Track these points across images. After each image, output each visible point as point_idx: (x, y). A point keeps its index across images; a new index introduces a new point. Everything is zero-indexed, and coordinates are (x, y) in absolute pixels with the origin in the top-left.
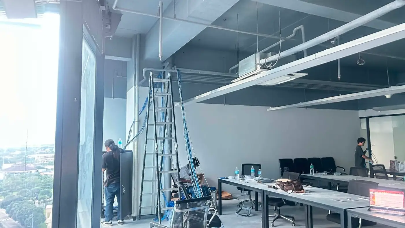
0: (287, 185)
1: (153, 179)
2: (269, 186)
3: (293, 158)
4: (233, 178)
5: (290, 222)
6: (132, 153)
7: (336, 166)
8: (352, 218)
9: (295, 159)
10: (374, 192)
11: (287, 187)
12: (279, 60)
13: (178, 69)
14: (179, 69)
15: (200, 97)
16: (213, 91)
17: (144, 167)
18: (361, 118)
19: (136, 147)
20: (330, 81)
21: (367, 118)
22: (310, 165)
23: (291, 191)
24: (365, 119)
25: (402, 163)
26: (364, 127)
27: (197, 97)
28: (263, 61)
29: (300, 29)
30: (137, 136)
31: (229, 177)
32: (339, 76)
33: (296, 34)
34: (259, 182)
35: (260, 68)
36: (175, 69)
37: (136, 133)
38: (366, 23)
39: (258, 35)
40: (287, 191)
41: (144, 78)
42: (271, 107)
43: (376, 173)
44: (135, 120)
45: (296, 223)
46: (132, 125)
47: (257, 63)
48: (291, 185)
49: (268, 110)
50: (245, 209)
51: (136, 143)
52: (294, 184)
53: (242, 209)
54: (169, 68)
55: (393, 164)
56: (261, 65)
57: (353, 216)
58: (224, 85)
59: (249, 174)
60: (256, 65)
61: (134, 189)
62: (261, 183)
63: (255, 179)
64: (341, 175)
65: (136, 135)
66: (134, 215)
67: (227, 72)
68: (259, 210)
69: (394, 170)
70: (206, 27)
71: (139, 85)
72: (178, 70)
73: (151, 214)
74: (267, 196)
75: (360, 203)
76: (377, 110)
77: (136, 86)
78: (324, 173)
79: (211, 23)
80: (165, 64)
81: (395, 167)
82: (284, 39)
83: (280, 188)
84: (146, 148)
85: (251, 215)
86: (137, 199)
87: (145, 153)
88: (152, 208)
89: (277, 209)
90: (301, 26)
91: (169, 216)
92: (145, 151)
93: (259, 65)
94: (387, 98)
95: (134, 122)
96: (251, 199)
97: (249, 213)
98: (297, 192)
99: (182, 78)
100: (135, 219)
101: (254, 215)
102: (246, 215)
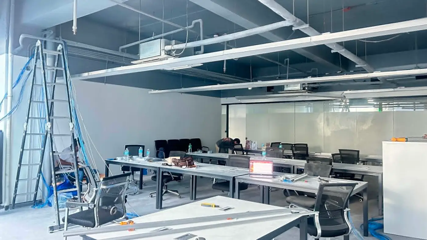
0: (182, 162)
1: (29, 163)
2: (163, 164)
3: (167, 140)
4: (121, 159)
5: (176, 195)
6: (3, 133)
7: (202, 146)
8: (239, 183)
9: (169, 141)
10: (253, 163)
11: (181, 163)
12: (186, 49)
13: (64, 40)
14: (66, 41)
15: (90, 74)
16: (110, 70)
17: (23, 149)
18: (222, 104)
19: (8, 127)
20: (206, 70)
21: (228, 105)
22: (189, 145)
23: (185, 166)
24: (226, 106)
25: (255, 143)
26: (224, 112)
27: (86, 74)
28: (168, 48)
29: (199, 23)
30: (10, 113)
31: (117, 158)
32: (225, 68)
33: (194, 26)
34: (150, 161)
35: (164, 54)
36: (60, 40)
37: (9, 110)
38: (261, 32)
39: (163, 21)
40: (181, 166)
41: (19, 45)
42: (152, 90)
43: (237, 151)
44: (7, 94)
45: (182, 196)
46: (2, 102)
47: (162, 49)
48: (185, 161)
49: (150, 92)
50: (131, 188)
51: (8, 122)
52: (188, 160)
53: (128, 189)
54: (52, 37)
55: (248, 143)
56: (165, 51)
57: (240, 182)
58: (124, 65)
59: (137, 154)
60: (161, 51)
61: (6, 174)
62: (152, 162)
63: (145, 159)
64: (213, 153)
65: (8, 112)
66: (5, 204)
67: (118, 50)
68: (143, 188)
69: (249, 148)
70: (115, 4)
71: (14, 54)
72: (64, 42)
73: (26, 201)
74: (163, 172)
75: (240, 173)
76: (239, 99)
77: (10, 54)
78: (199, 152)
79: (122, 2)
80: (46, 32)
81: (249, 146)
82: (183, 28)
83: (174, 165)
84: (27, 128)
85: (138, 193)
86: (10, 186)
87: (26, 134)
88: (27, 195)
89: (165, 185)
90: (200, 20)
91: (52, 201)
92: (26, 132)
93: (164, 51)
94: (249, 90)
95: (6, 97)
96: (134, 179)
97: (136, 191)
98: (190, 167)
99: (69, 51)
100: (7, 208)
101: (140, 193)
102: (133, 193)
